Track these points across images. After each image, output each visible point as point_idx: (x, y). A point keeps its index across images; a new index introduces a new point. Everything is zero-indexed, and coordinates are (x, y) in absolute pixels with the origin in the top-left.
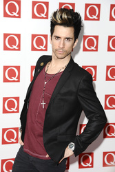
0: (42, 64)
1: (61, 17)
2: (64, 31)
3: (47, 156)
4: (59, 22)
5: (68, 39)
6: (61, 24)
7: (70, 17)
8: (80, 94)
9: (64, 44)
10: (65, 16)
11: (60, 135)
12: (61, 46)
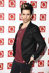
0: (20, 26)
1: (25, 6)
2: (26, 12)
3: (24, 61)
4: (24, 8)
5: (28, 14)
6: (25, 9)
7: (28, 6)
8: (34, 34)
9: (27, 17)
10: (26, 6)
11: (28, 52)
12: (26, 18)
